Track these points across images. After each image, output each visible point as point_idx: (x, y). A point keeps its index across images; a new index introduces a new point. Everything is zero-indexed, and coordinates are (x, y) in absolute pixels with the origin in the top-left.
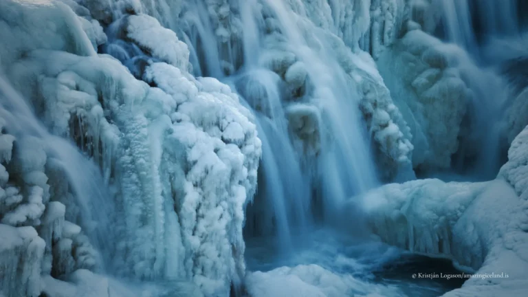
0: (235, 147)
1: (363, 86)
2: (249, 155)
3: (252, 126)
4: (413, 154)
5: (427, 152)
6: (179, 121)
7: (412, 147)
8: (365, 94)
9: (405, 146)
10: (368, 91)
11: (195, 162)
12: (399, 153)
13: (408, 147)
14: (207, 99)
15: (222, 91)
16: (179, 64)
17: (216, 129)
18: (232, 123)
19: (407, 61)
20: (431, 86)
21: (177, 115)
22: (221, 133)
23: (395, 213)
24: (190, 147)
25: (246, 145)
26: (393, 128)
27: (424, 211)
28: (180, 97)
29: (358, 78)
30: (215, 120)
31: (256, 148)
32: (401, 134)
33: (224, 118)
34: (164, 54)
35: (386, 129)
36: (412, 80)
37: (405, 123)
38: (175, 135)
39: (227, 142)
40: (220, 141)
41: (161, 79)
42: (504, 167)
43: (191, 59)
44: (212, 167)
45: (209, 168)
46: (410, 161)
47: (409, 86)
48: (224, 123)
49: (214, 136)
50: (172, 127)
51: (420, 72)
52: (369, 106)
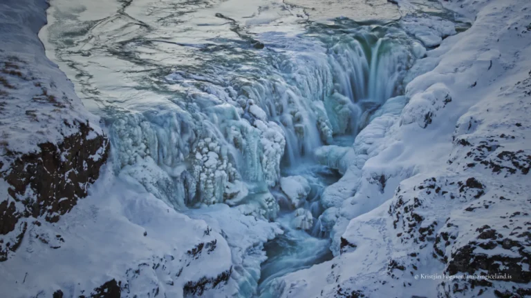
23: (324, 156)
27: (332, 155)
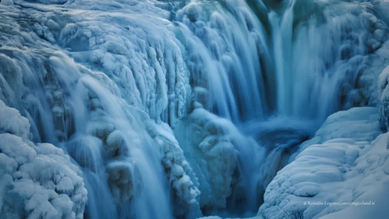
0: (66, 196)
1: (165, 147)
2: (77, 202)
3: (80, 179)
4: (200, 198)
5: (210, 196)
6: (20, 178)
7: (199, 192)
8: (166, 153)
9: (195, 192)
10: (168, 151)
11: (32, 211)
12: (190, 197)
13: (197, 192)
14: (44, 159)
15: (56, 153)
16: (21, 134)
17: (51, 183)
18: (64, 178)
19: (195, 129)
20: (212, 147)
21: (19, 173)
22: (55, 186)
24: (29, 199)
25: (75, 194)
26: (186, 179)
28: (21, 159)
29: (160, 142)
30: (50, 176)
31: (83, 196)
32: (191, 183)
33: (58, 174)
34: (9, 127)
35: (181, 179)
36: (199, 143)
37: (194, 174)
38: (15, 190)
39: (59, 192)
40: (53, 192)
42: (262, 207)
43: (31, 130)
44: (46, 214)
45: (44, 214)
46: (198, 203)
47: (197, 147)
48: (58, 177)
49: (48, 188)
50: (13, 183)
51: (203, 138)
52: (169, 162)
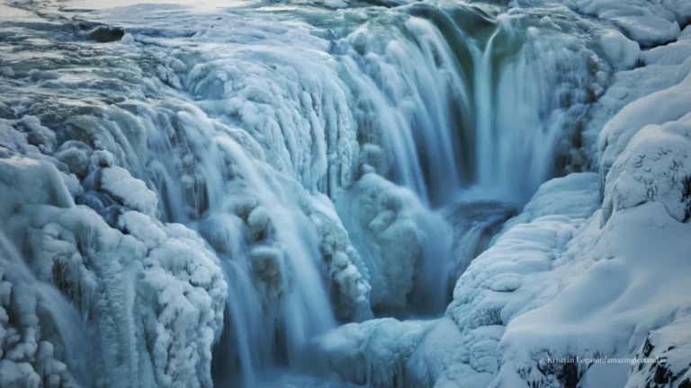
0: (203, 290)
1: (324, 228)
2: (216, 298)
3: (218, 270)
4: (371, 295)
5: (385, 292)
6: (150, 266)
7: (370, 287)
8: (324, 236)
9: (364, 287)
10: (328, 234)
11: (166, 305)
12: (358, 293)
13: (366, 287)
14: (176, 244)
15: (189, 237)
16: (148, 212)
17: (184, 273)
18: (200, 267)
19: (362, 203)
20: (387, 227)
21: (148, 260)
22: (189, 277)
23: (354, 352)
24: (161, 291)
25: (212, 288)
26: (352, 270)
27: (381, 349)
28: (150, 243)
29: (318, 221)
30: (183, 264)
31: (222, 290)
32: (359, 275)
33: (192, 262)
34: (135, 203)
35: (346, 270)
36: (370, 221)
37: (363, 264)
38: (147, 279)
39: (195, 285)
40: (188, 284)
41: (134, 228)
42: (450, 306)
43: (159, 207)
44: (182, 310)
45: (179, 311)
46: (368, 301)
47: (366, 227)
48: (192, 267)
49: (182, 280)
50: (144, 271)
51: (376, 214)
52: (329, 248)
